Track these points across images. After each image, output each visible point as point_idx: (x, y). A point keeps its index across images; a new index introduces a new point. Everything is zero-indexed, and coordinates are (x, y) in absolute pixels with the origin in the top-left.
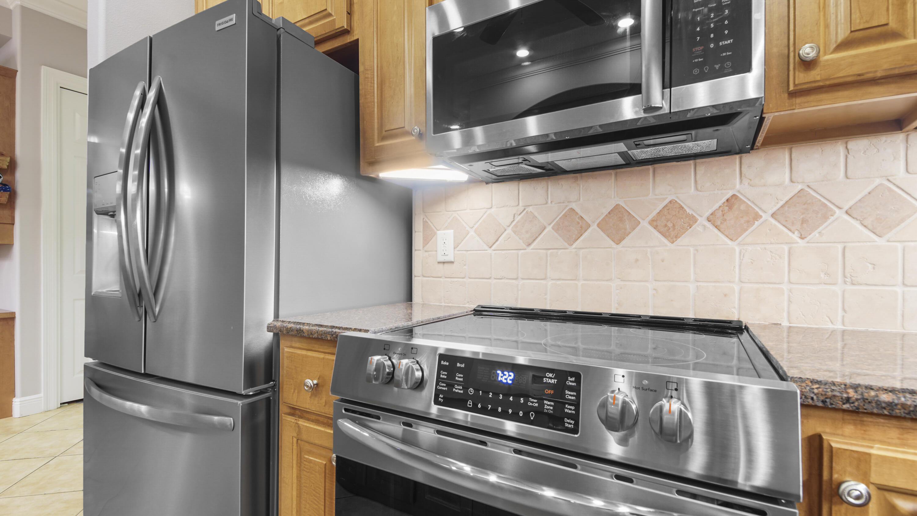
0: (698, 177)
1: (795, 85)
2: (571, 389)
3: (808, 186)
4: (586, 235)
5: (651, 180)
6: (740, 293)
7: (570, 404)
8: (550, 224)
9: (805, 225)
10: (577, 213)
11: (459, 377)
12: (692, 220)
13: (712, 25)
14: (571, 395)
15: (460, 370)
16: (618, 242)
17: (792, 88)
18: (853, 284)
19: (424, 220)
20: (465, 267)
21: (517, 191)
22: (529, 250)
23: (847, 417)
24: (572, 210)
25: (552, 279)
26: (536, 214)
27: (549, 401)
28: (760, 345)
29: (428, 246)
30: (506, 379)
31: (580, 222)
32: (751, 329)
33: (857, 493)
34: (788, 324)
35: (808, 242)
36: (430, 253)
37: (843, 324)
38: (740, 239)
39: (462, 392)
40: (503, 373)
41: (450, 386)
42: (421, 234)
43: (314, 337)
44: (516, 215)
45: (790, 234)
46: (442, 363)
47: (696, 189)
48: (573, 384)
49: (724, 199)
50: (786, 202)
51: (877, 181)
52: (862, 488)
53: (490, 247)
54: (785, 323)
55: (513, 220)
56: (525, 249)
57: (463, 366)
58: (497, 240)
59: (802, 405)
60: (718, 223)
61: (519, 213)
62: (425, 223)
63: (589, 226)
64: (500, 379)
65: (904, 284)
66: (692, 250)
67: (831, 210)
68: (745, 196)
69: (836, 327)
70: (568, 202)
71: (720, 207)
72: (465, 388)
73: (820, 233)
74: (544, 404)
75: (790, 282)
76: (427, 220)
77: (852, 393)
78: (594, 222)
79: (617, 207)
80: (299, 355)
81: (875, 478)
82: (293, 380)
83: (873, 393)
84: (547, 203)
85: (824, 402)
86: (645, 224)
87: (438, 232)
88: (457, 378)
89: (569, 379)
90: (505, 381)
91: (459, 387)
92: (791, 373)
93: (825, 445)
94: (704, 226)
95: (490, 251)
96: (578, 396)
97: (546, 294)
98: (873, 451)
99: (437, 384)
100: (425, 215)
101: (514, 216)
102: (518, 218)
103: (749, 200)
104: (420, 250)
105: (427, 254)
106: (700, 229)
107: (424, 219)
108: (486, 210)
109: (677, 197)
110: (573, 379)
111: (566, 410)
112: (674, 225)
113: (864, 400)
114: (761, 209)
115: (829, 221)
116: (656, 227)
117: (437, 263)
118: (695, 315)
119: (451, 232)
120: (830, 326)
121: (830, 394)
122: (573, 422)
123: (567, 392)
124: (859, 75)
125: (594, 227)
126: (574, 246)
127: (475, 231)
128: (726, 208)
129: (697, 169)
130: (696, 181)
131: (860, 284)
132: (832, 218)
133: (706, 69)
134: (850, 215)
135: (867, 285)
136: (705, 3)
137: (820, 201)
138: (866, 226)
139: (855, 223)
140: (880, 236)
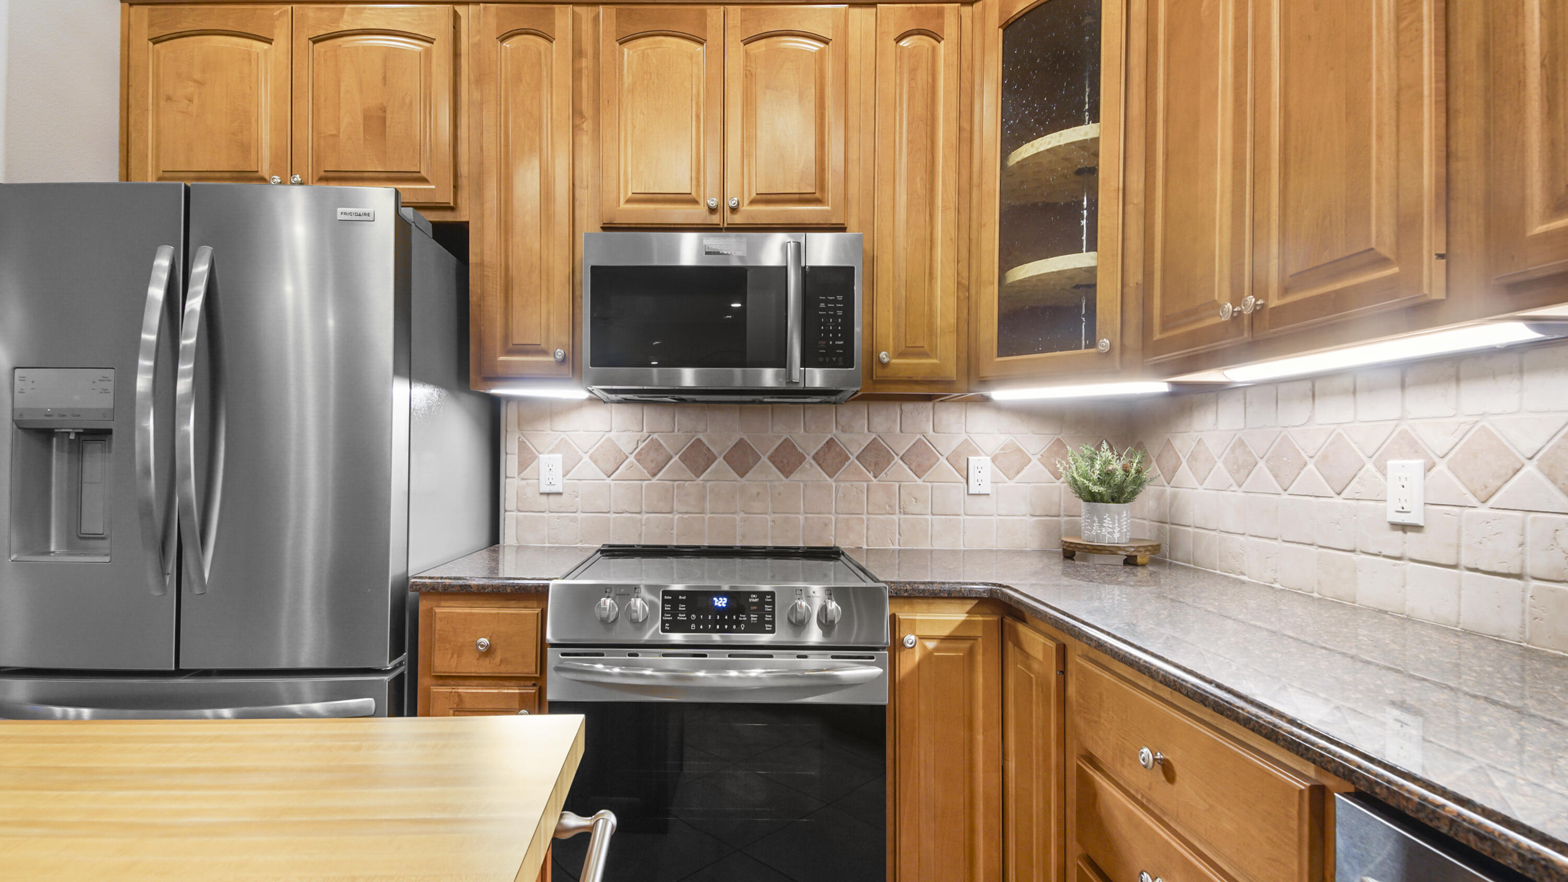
0: (806, 419)
1: (876, 377)
2: (768, 603)
3: (879, 436)
4: (713, 466)
5: (770, 419)
6: (836, 522)
7: (768, 614)
8: (676, 454)
9: (877, 467)
10: (705, 445)
11: (682, 607)
12: (802, 458)
13: (831, 328)
14: (769, 608)
15: (682, 602)
16: (742, 476)
17: (874, 378)
18: (904, 514)
19: (521, 440)
20: (577, 499)
21: (641, 415)
22: (654, 480)
23: (906, 601)
24: (699, 440)
25: (679, 513)
26: (662, 442)
27: (754, 614)
28: (856, 564)
29: (525, 472)
30: (721, 604)
31: (707, 453)
32: (846, 552)
33: (910, 641)
34: (867, 548)
35: (879, 481)
36: (528, 481)
37: (899, 545)
38: (835, 477)
39: (685, 618)
40: (718, 599)
41: (675, 616)
42: (516, 457)
43: (486, 591)
44: (639, 442)
45: (868, 474)
46: (666, 597)
47: (805, 430)
48: (770, 600)
49: (825, 442)
50: (866, 447)
51: (918, 436)
52: (913, 638)
53: (609, 477)
54: (865, 547)
55: (636, 446)
56: (650, 480)
57: (684, 598)
58: (617, 469)
59: (889, 597)
60: (821, 462)
61: (643, 439)
62: (522, 446)
63: (715, 458)
64: (716, 604)
65: (932, 514)
66: (802, 485)
67: (893, 456)
68: (839, 441)
69: (895, 547)
70: (695, 432)
71: (822, 448)
72: (688, 616)
73: (886, 473)
74: (751, 617)
75: (868, 513)
76: (525, 440)
77: (908, 587)
78: (720, 455)
79: (741, 440)
80: (460, 614)
81: (918, 633)
82: (450, 644)
83: (916, 585)
84: (673, 431)
85: (896, 593)
86: (765, 459)
87: (541, 456)
88: (680, 609)
89: (767, 597)
90: (720, 605)
91: (683, 615)
92: (881, 579)
93: (897, 617)
94: (811, 464)
95: (608, 481)
96: (774, 608)
97: (672, 529)
98: (917, 618)
99: (663, 615)
100: (522, 433)
101: (638, 443)
102: (641, 445)
103: (842, 444)
104: (514, 478)
105: (524, 482)
106: (808, 466)
107: (519, 438)
108: (603, 433)
109: (791, 436)
110: (770, 597)
111: (766, 619)
112: (788, 462)
113: (913, 589)
114: (849, 451)
115: (891, 465)
116: (774, 463)
117: (538, 494)
118: (804, 543)
119: (558, 457)
120: (892, 547)
121: (899, 588)
122: (771, 626)
123: (766, 606)
124: (910, 377)
125: (720, 459)
126: (701, 478)
127: (591, 457)
128: (826, 449)
129: (806, 411)
130: (805, 424)
131: (909, 514)
132: (893, 462)
133: (827, 359)
134: (903, 461)
135: (912, 514)
136: (827, 309)
137: (886, 448)
138: (911, 470)
139: (906, 467)
140: (919, 478)
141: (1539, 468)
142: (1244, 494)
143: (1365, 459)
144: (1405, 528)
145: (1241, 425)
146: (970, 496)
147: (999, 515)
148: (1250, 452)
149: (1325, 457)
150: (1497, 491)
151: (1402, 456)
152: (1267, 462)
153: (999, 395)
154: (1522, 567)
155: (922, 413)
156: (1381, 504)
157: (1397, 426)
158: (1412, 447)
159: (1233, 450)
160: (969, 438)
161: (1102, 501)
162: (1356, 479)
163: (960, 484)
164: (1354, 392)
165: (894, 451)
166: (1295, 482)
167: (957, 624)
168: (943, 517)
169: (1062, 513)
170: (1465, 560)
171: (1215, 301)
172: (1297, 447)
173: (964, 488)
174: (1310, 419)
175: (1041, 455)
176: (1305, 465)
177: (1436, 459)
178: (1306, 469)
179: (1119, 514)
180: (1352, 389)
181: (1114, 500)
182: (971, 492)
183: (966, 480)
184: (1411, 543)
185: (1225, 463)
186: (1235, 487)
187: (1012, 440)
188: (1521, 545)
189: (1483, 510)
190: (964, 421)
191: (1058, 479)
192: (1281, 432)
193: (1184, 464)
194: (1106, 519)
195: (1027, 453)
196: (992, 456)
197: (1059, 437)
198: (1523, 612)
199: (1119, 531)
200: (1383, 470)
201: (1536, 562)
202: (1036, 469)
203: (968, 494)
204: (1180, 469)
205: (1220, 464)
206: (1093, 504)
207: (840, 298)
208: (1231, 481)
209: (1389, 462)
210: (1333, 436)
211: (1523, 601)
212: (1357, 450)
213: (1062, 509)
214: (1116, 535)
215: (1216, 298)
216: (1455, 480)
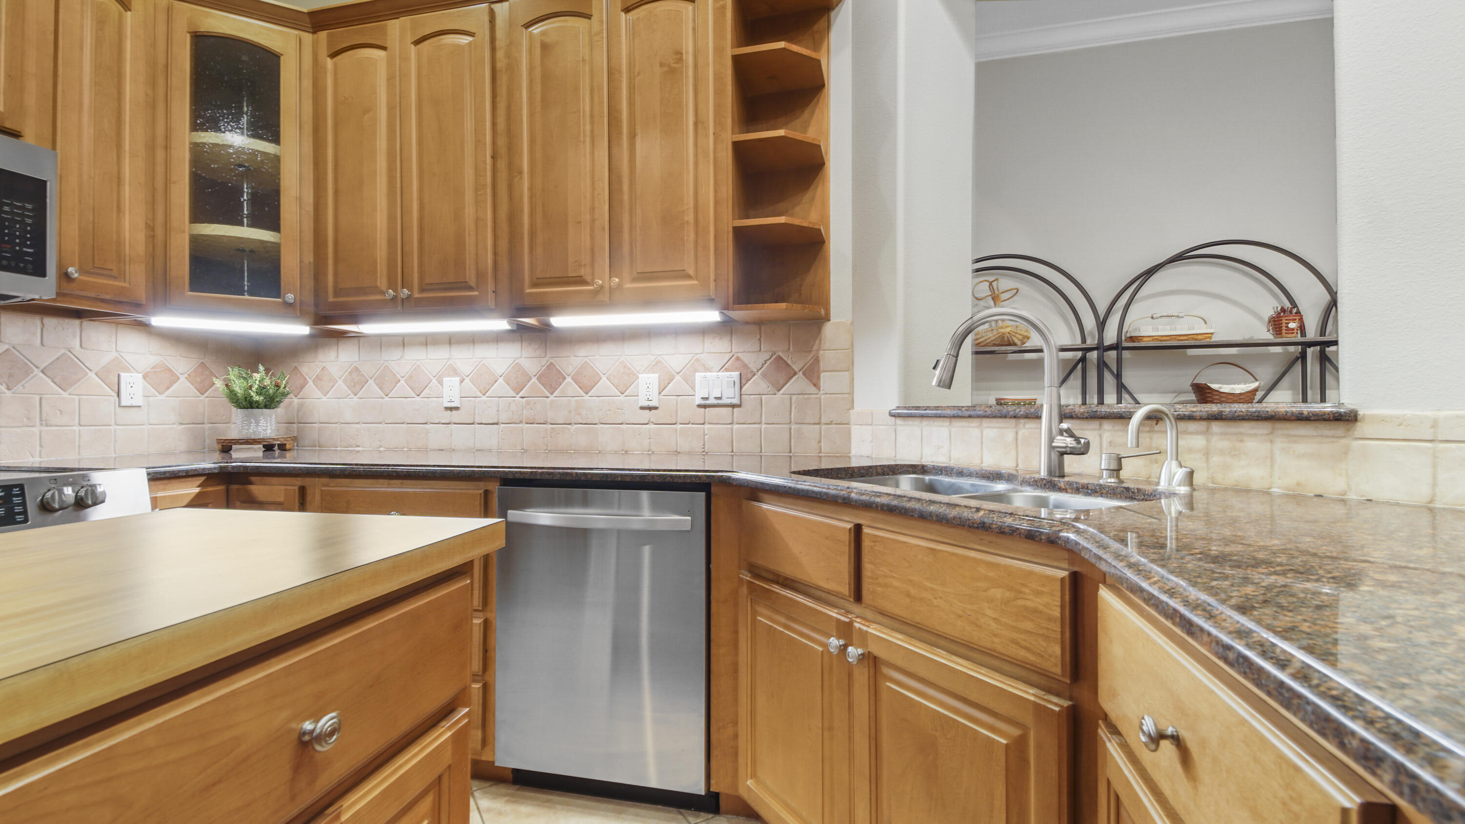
1: (60, 289)
2: (16, 496)
3: (14, 347)
7: (18, 506)
9: (11, 379)
13: (18, 233)
14: (17, 500)
18: (47, 426)
35: (14, 393)
37: (40, 456)
48: (19, 492)
51: (63, 351)
65: (80, 425)
67: (31, 369)
69: (35, 460)
73: (22, 386)
89: (13, 489)
96: (24, 501)
110: (18, 489)
111: (16, 511)
115: (30, 377)
120: (32, 459)
122: (23, 517)
123: (15, 499)
131: (51, 426)
132: (32, 375)
133: (13, 264)
134: (45, 374)
135: (56, 426)
136: (11, 213)
137: (23, 360)
138: (55, 383)
139: (49, 381)
140: (64, 391)
141: (504, 380)
142: (359, 400)
143: (432, 377)
144: (451, 409)
145: (357, 359)
146: (121, 409)
147: (150, 424)
148: (363, 375)
149: (411, 377)
150: (489, 390)
151: (449, 376)
152: (375, 380)
153: (161, 321)
154: (498, 420)
155: (68, 329)
156: (441, 399)
157: (447, 362)
158: (454, 372)
159: (350, 373)
160: (118, 356)
161: (258, 407)
162: (427, 388)
163: (111, 398)
164: (426, 345)
165: (32, 363)
166: (393, 391)
167: (193, 496)
168: (93, 428)
169: (206, 422)
170: (477, 421)
171: (377, 287)
172: (394, 372)
173: (115, 401)
174: (401, 357)
175: (188, 375)
176: (399, 381)
177: (465, 377)
178: (399, 384)
179: (271, 416)
180: (425, 343)
181: (266, 407)
182: (123, 404)
183: (116, 394)
184: (455, 416)
185: (344, 381)
186: (352, 396)
187: (162, 361)
188: (498, 411)
189: (484, 398)
190: (114, 340)
191: (203, 394)
192: (383, 364)
193: (311, 383)
194: (261, 420)
195: (176, 372)
196: (143, 374)
197: (203, 361)
198: (499, 438)
199: (271, 429)
200: (441, 383)
201: (503, 418)
202: (184, 386)
203: (120, 406)
204: (306, 386)
205: (340, 382)
206: (250, 410)
207: (29, 206)
208: (349, 392)
209: (444, 379)
210: (414, 366)
211: (499, 433)
212: (428, 373)
213: (206, 418)
214: (269, 432)
215: (379, 285)
216: (473, 386)
